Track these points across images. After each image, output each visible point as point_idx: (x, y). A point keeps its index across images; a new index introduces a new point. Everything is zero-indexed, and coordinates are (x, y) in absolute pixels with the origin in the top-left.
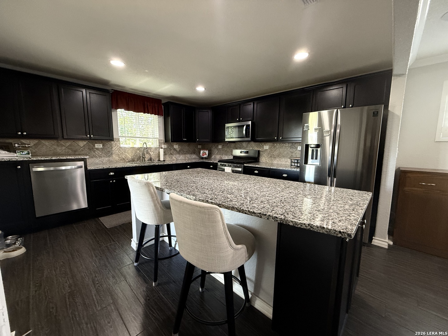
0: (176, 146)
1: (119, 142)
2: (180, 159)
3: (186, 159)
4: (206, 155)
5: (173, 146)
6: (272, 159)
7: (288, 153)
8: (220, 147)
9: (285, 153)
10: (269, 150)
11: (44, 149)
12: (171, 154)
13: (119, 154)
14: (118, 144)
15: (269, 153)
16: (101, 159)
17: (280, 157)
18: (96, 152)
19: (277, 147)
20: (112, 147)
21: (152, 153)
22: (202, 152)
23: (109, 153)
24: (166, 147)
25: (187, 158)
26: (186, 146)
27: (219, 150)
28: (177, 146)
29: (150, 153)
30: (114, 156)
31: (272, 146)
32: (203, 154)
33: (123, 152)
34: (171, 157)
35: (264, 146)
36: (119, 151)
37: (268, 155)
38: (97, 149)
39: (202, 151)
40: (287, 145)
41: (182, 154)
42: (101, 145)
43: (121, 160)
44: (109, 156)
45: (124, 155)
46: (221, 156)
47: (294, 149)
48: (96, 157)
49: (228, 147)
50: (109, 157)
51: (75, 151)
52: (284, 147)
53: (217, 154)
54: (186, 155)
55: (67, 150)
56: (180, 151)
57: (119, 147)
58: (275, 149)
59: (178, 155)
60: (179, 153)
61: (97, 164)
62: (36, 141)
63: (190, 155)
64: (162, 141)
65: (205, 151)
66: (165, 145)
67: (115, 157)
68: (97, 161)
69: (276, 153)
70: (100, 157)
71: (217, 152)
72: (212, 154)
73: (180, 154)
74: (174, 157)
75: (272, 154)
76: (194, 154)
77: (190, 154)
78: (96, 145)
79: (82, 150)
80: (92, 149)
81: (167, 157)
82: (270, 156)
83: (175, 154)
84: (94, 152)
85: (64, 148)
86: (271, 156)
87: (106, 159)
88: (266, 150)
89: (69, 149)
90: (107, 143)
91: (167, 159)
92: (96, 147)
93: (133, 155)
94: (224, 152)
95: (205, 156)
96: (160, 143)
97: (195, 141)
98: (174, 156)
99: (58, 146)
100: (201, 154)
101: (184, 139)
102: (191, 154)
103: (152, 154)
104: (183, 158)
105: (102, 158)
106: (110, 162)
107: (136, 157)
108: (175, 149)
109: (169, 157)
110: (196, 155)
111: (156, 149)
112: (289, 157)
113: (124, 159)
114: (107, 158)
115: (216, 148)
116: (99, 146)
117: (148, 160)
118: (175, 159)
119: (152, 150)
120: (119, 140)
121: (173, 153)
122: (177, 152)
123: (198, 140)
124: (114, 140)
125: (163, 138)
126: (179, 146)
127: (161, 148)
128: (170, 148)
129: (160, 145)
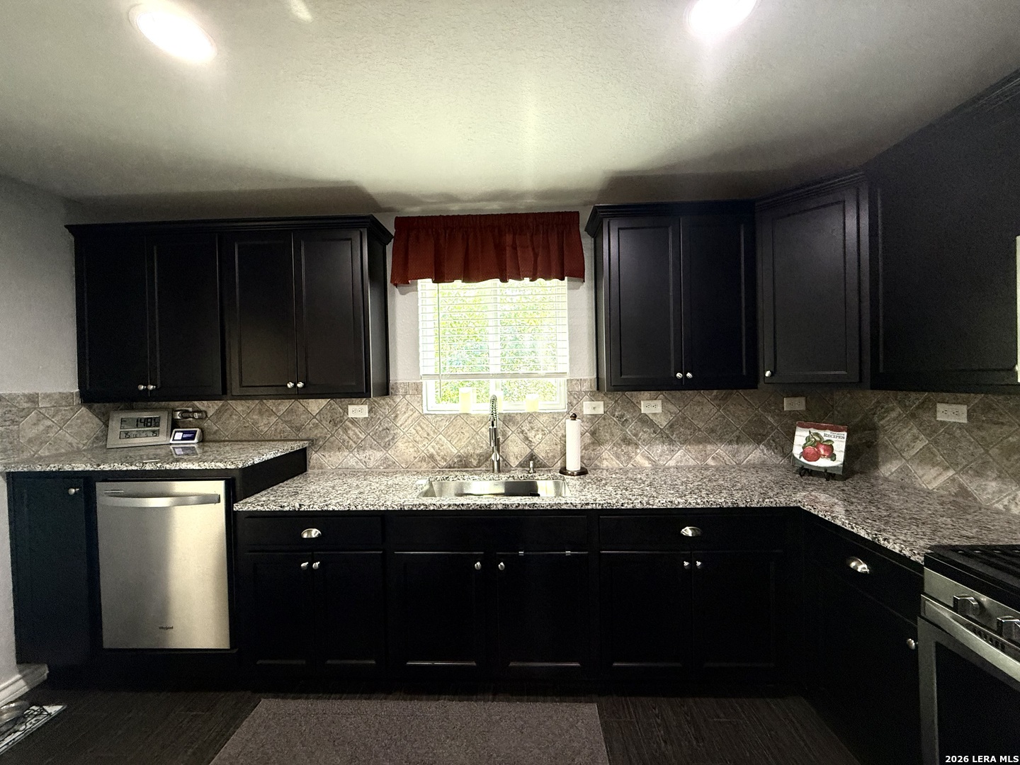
0: (651, 406)
1: (418, 397)
2: (672, 463)
3: (707, 468)
4: (832, 456)
5: (636, 407)
8: (952, 413)
11: (233, 424)
12: (626, 441)
13: (418, 439)
14: (415, 404)
16: (362, 456)
18: (349, 432)
20: (396, 416)
21: (540, 436)
22: (801, 436)
23: (386, 436)
24: (601, 410)
25: (710, 462)
26: (705, 406)
27: (934, 430)
28: (659, 403)
29: (531, 435)
30: (401, 445)
32: (810, 449)
33: (431, 433)
34: (627, 454)
36: (418, 428)
38: (353, 421)
39: (807, 434)
41: (685, 442)
42: (366, 408)
43: (422, 460)
44: (387, 446)
45: (433, 444)
46: (964, 479)
48: (349, 448)
50: (385, 447)
51: (298, 429)
53: (926, 458)
54: (709, 447)
55: (280, 427)
56: (671, 426)
57: (416, 414)
59: (659, 448)
60: (669, 434)
62: (217, 404)
63: (730, 448)
64: (586, 387)
65: (826, 434)
66: (595, 403)
67: (404, 449)
68: (352, 460)
70: (361, 448)
71: (919, 445)
72: (882, 454)
73: (671, 442)
74: (643, 455)
76: (759, 443)
77: (730, 442)
78: (351, 408)
79: (316, 426)
80: (339, 422)
81: (605, 455)
83: (649, 442)
84: (346, 430)
85: (273, 419)
87: (375, 456)
89: (286, 422)
90: (382, 402)
91: (605, 464)
92: (351, 415)
93: (463, 444)
94: (995, 452)
95: (824, 463)
96: (574, 397)
97: (750, 381)
98: (643, 449)
99: (261, 413)
100: (797, 451)
101: (679, 375)
102: (738, 440)
103: (536, 437)
104: (692, 463)
105: (368, 453)
106: (389, 466)
107: (474, 449)
108: (645, 421)
109: (618, 457)
110: (769, 446)
111: (555, 417)
113: (432, 457)
114: (381, 454)
115: (913, 416)
116: (358, 411)
117: (521, 465)
118: (646, 464)
119: (537, 424)
120: (418, 389)
121: (636, 435)
122: (655, 432)
123: (768, 373)
124: (401, 391)
125: (586, 372)
126: (670, 407)
127: (574, 417)
128: (622, 416)
129: (570, 404)
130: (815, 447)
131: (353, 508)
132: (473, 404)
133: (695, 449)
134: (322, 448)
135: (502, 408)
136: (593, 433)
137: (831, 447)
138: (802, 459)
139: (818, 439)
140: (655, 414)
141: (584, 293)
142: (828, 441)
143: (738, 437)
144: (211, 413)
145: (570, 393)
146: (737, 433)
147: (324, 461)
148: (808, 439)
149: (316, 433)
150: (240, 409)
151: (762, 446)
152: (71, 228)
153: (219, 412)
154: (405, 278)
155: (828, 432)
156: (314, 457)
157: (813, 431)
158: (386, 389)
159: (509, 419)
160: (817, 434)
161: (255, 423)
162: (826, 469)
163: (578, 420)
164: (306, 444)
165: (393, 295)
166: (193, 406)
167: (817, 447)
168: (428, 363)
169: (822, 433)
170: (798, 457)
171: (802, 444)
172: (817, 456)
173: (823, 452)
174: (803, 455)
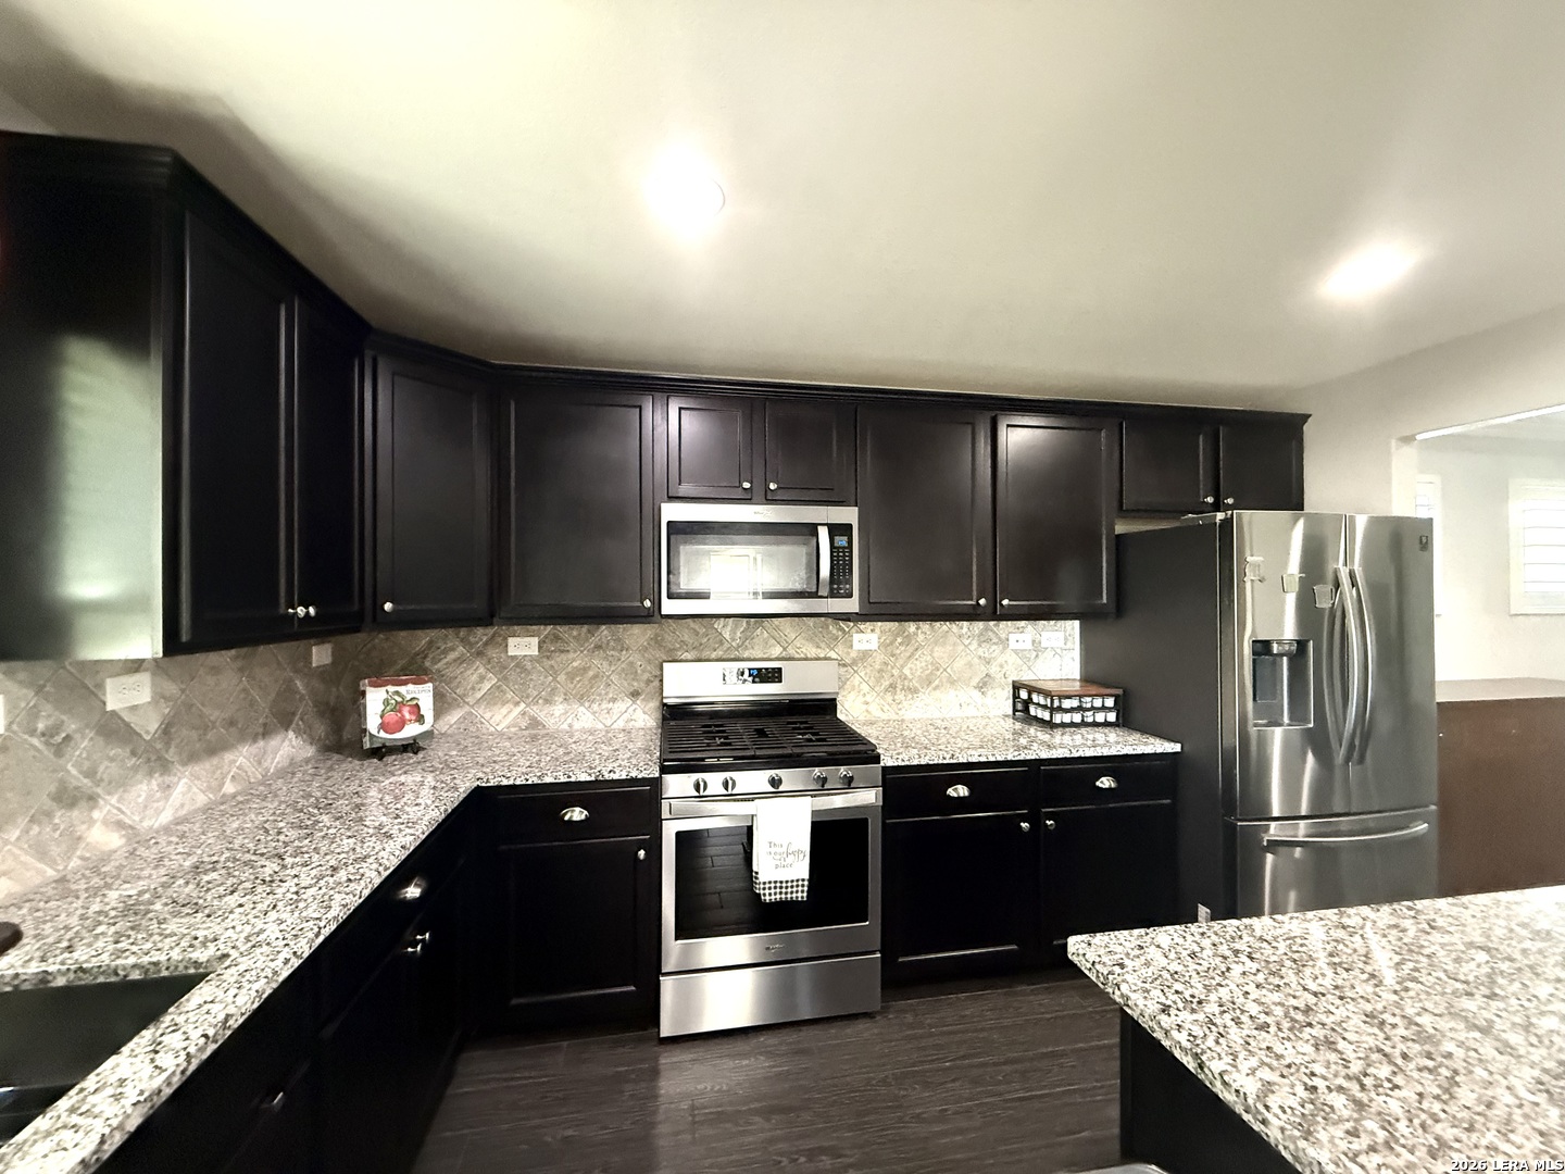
2: (166, 817)
4: (420, 719)
5: (93, 696)
6: (900, 696)
7: (970, 665)
8: (523, 646)
9: (959, 664)
10: (880, 658)
12: (66, 798)
15: (880, 671)
17: (934, 685)
19: (921, 637)
22: (375, 700)
25: (229, 787)
27: (509, 667)
31: (897, 635)
32: (391, 716)
34: (67, 833)
35: (856, 637)
37: (878, 681)
39: (381, 694)
40: (965, 630)
46: (534, 711)
47: (994, 647)
49: (598, 647)
52: (952, 639)
53: (493, 698)
54: (224, 759)
56: (166, 731)
58: (910, 649)
59: (144, 788)
60: (164, 751)
63: (254, 749)
65: (408, 691)
69: (915, 668)
71: (487, 686)
73: (165, 767)
74: (106, 822)
75: (896, 672)
76: (287, 729)
77: (255, 740)
82: (887, 683)
83: (121, 782)
86: (893, 687)
88: (865, 655)
94: (562, 678)
95: (410, 731)
98: (107, 805)
100: (373, 723)
102: (265, 731)
104: (201, 800)
108: (114, 728)
109: (43, 852)
110: (298, 732)
112: (975, 681)
115: (480, 654)
121: (89, 774)
122: (133, 753)
126: (165, 684)
128: (55, 730)
130: (397, 712)
133: (203, 768)
137: (417, 706)
138: (383, 734)
139: (399, 699)
140: (134, 708)
142: (412, 699)
143: (264, 727)
146: (263, 718)
148: (386, 702)
151: (291, 734)
155: (411, 687)
157: (391, 689)
160: (397, 693)
162: (413, 739)
167: (400, 711)
169: (402, 689)
170: (374, 732)
171: (379, 712)
172: (401, 724)
173: (407, 716)
174: (383, 727)
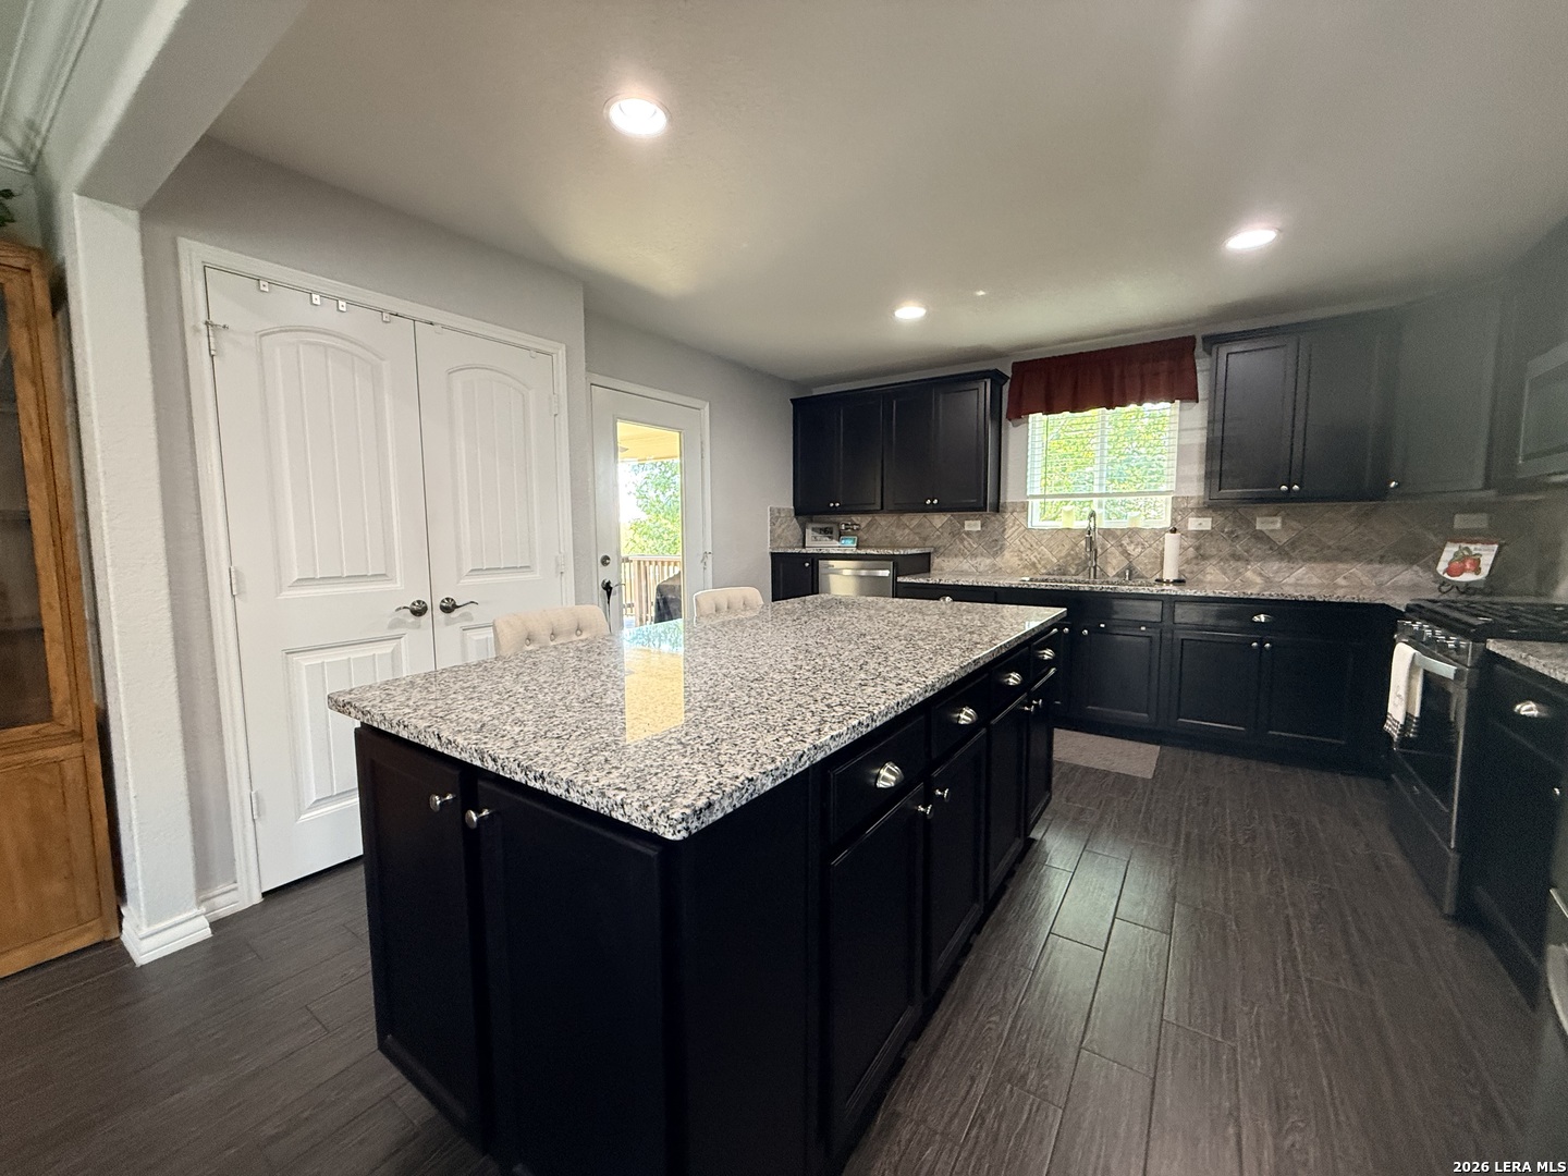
0: (1270, 524)
1: (1024, 514)
2: (1291, 580)
4: (1478, 570)
5: (1250, 523)
11: (878, 534)
12: (1236, 557)
13: (1022, 549)
14: (1021, 520)
16: (973, 562)
18: (966, 543)
20: (1005, 530)
21: (1139, 550)
22: (1449, 552)
23: (995, 546)
24: (1208, 527)
25: (1341, 581)
28: (1279, 519)
29: (1130, 548)
30: (1007, 554)
32: (1456, 564)
33: (1034, 545)
34: (1236, 569)
36: (1023, 540)
38: (968, 534)
39: (1456, 549)
41: (1311, 559)
42: (979, 522)
43: (1025, 567)
44: (995, 555)
45: (1036, 554)
48: (964, 555)
50: (993, 555)
51: (925, 539)
54: (1341, 566)
55: (911, 537)
56: (1293, 544)
57: (1022, 528)
59: (1275, 565)
60: (1286, 553)
61: (963, 573)
62: (868, 518)
63: (1369, 567)
64: (1192, 504)
65: (1476, 548)
66: (1201, 520)
67: (1009, 558)
68: (966, 565)
70: (974, 556)
73: (1291, 559)
74: (1254, 571)
76: (1412, 564)
77: (1371, 562)
78: (966, 523)
79: (939, 537)
80: (957, 534)
81: (1209, 569)
83: (1263, 559)
84: (962, 540)
85: (907, 531)
87: (985, 562)
89: (915, 533)
90: (993, 518)
91: (1209, 578)
92: (966, 529)
93: (1063, 554)
95: (1467, 577)
96: (1179, 514)
97: (1376, 493)
98: (1255, 565)
99: (898, 527)
100: (1442, 567)
101: (1283, 488)
102: (1382, 559)
103: (1134, 550)
104: (1315, 581)
105: (978, 560)
106: (996, 570)
107: (1073, 559)
108: (1260, 537)
109: (1224, 571)
111: (1158, 535)
113: (1034, 564)
114: (988, 561)
116: (973, 525)
117: (1117, 575)
118: (1259, 580)
119: (1137, 539)
120: (1024, 507)
121: (1247, 551)
122: (1271, 549)
123: (1393, 484)
124: (1010, 509)
125: (1195, 490)
126: (1294, 524)
127: (1174, 531)
128: (1232, 532)
129: (1174, 520)
130: (1462, 563)
131: (975, 584)
132: (1073, 519)
133: (1321, 568)
134: (943, 554)
135: (1103, 523)
136: (1197, 549)
137: (1479, 560)
138: (1446, 576)
139: (1466, 553)
140: (1272, 531)
141: (1197, 414)
142: (1477, 555)
143: (1382, 557)
144: (863, 525)
145: (1174, 510)
146: (1380, 552)
147: (944, 565)
148: (1456, 554)
149: (938, 543)
150: (883, 523)
151: (1415, 568)
152: (793, 401)
153: (869, 525)
154: (1019, 412)
155: (1479, 546)
156: (936, 562)
157: (1464, 545)
158: (997, 508)
159: (1108, 533)
160: (1467, 549)
161: (893, 534)
162: (1467, 583)
163: (1178, 534)
164: (932, 550)
165: (1007, 428)
166: (851, 521)
167: (1464, 562)
168: (1035, 486)
169: (1472, 547)
170: (1441, 573)
171: (1449, 559)
172: (1462, 571)
173: (1468, 566)
174: (1447, 571)
